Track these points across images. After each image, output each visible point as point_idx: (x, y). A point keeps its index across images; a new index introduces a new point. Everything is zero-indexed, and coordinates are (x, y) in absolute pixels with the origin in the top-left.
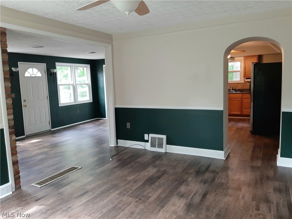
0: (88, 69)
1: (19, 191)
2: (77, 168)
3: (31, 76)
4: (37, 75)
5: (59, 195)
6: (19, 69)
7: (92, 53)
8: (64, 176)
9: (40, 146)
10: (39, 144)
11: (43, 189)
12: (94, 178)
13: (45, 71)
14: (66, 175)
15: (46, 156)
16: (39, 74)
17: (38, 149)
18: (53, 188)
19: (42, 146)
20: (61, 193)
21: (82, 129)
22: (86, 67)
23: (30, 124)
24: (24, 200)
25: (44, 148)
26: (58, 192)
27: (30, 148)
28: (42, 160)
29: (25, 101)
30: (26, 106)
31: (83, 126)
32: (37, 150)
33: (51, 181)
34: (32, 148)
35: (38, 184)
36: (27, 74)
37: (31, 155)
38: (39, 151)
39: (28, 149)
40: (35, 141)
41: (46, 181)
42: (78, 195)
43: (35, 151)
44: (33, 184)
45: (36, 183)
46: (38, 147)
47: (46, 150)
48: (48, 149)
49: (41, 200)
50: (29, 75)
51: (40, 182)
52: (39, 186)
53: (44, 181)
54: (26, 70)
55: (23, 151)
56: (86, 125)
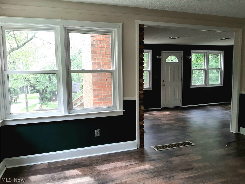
0: (221, 55)
1: (142, 148)
2: (190, 144)
3: (171, 62)
4: (175, 61)
5: (168, 163)
6: (162, 56)
7: (226, 39)
8: (178, 148)
9: (169, 118)
10: (170, 116)
11: (158, 153)
12: (203, 158)
13: (182, 57)
14: (180, 147)
15: (170, 127)
16: (177, 61)
17: (167, 120)
18: (166, 155)
19: (170, 118)
20: (170, 161)
21: (208, 110)
22: (220, 53)
23: (166, 99)
24: (142, 157)
25: (171, 120)
26: (169, 159)
27: (161, 118)
28: (167, 129)
29: (164, 81)
30: (164, 85)
31: (210, 108)
32: (165, 121)
33: (166, 148)
34: (163, 118)
35: (156, 148)
36: (167, 61)
37: (160, 123)
38: (166, 122)
39: (159, 118)
40: (167, 113)
41: (163, 147)
42: (183, 168)
43: (164, 121)
44: (153, 147)
45: (155, 147)
46: (167, 119)
47: (172, 122)
48: (174, 122)
49: (154, 161)
50: (169, 61)
51: (158, 147)
52: (156, 150)
53: (161, 146)
54: (167, 57)
55: (156, 119)
56: (214, 107)
